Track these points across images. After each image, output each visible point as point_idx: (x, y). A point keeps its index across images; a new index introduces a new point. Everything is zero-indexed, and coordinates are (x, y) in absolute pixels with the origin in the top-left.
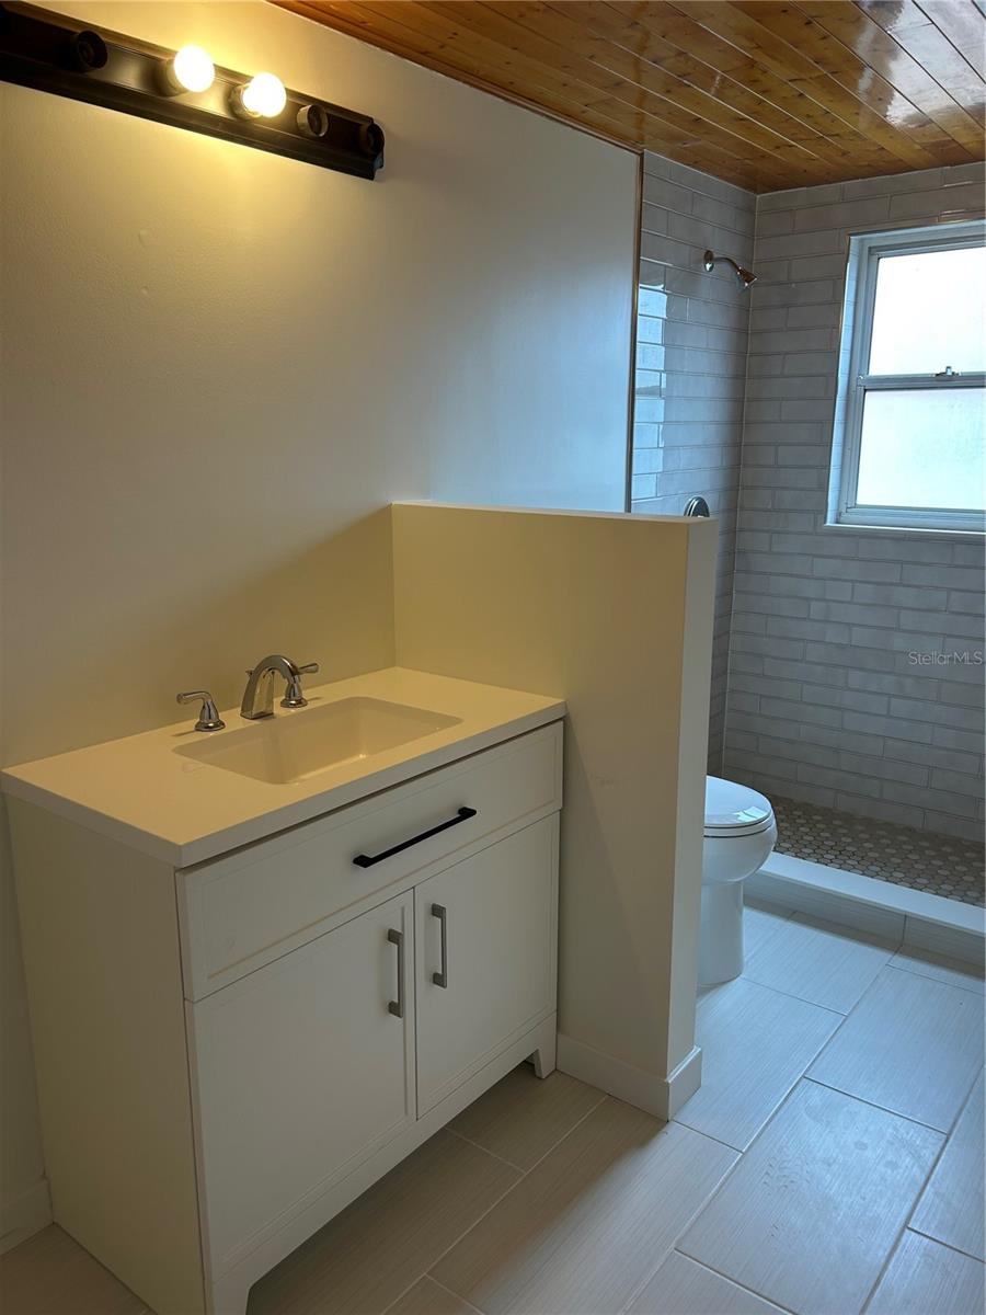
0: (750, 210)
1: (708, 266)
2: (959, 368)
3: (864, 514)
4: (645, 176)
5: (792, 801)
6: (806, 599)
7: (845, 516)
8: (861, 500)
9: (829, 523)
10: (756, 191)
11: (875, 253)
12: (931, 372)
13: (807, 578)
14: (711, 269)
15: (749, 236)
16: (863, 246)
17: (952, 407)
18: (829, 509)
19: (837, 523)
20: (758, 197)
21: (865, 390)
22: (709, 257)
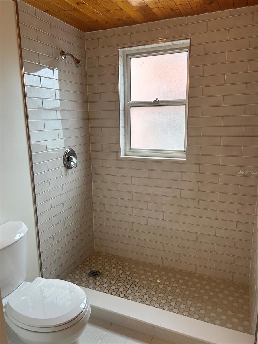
0: (82, 38)
1: (63, 57)
2: (161, 99)
3: (134, 152)
4: (19, 11)
5: (118, 256)
6: (116, 183)
7: (128, 153)
8: (133, 147)
9: (122, 155)
10: (85, 31)
11: (128, 57)
12: (152, 100)
13: (116, 176)
14: (65, 58)
15: (83, 48)
16: (124, 54)
17: (159, 113)
18: (121, 151)
19: (125, 155)
20: (85, 33)
21: (130, 107)
22: (63, 53)
